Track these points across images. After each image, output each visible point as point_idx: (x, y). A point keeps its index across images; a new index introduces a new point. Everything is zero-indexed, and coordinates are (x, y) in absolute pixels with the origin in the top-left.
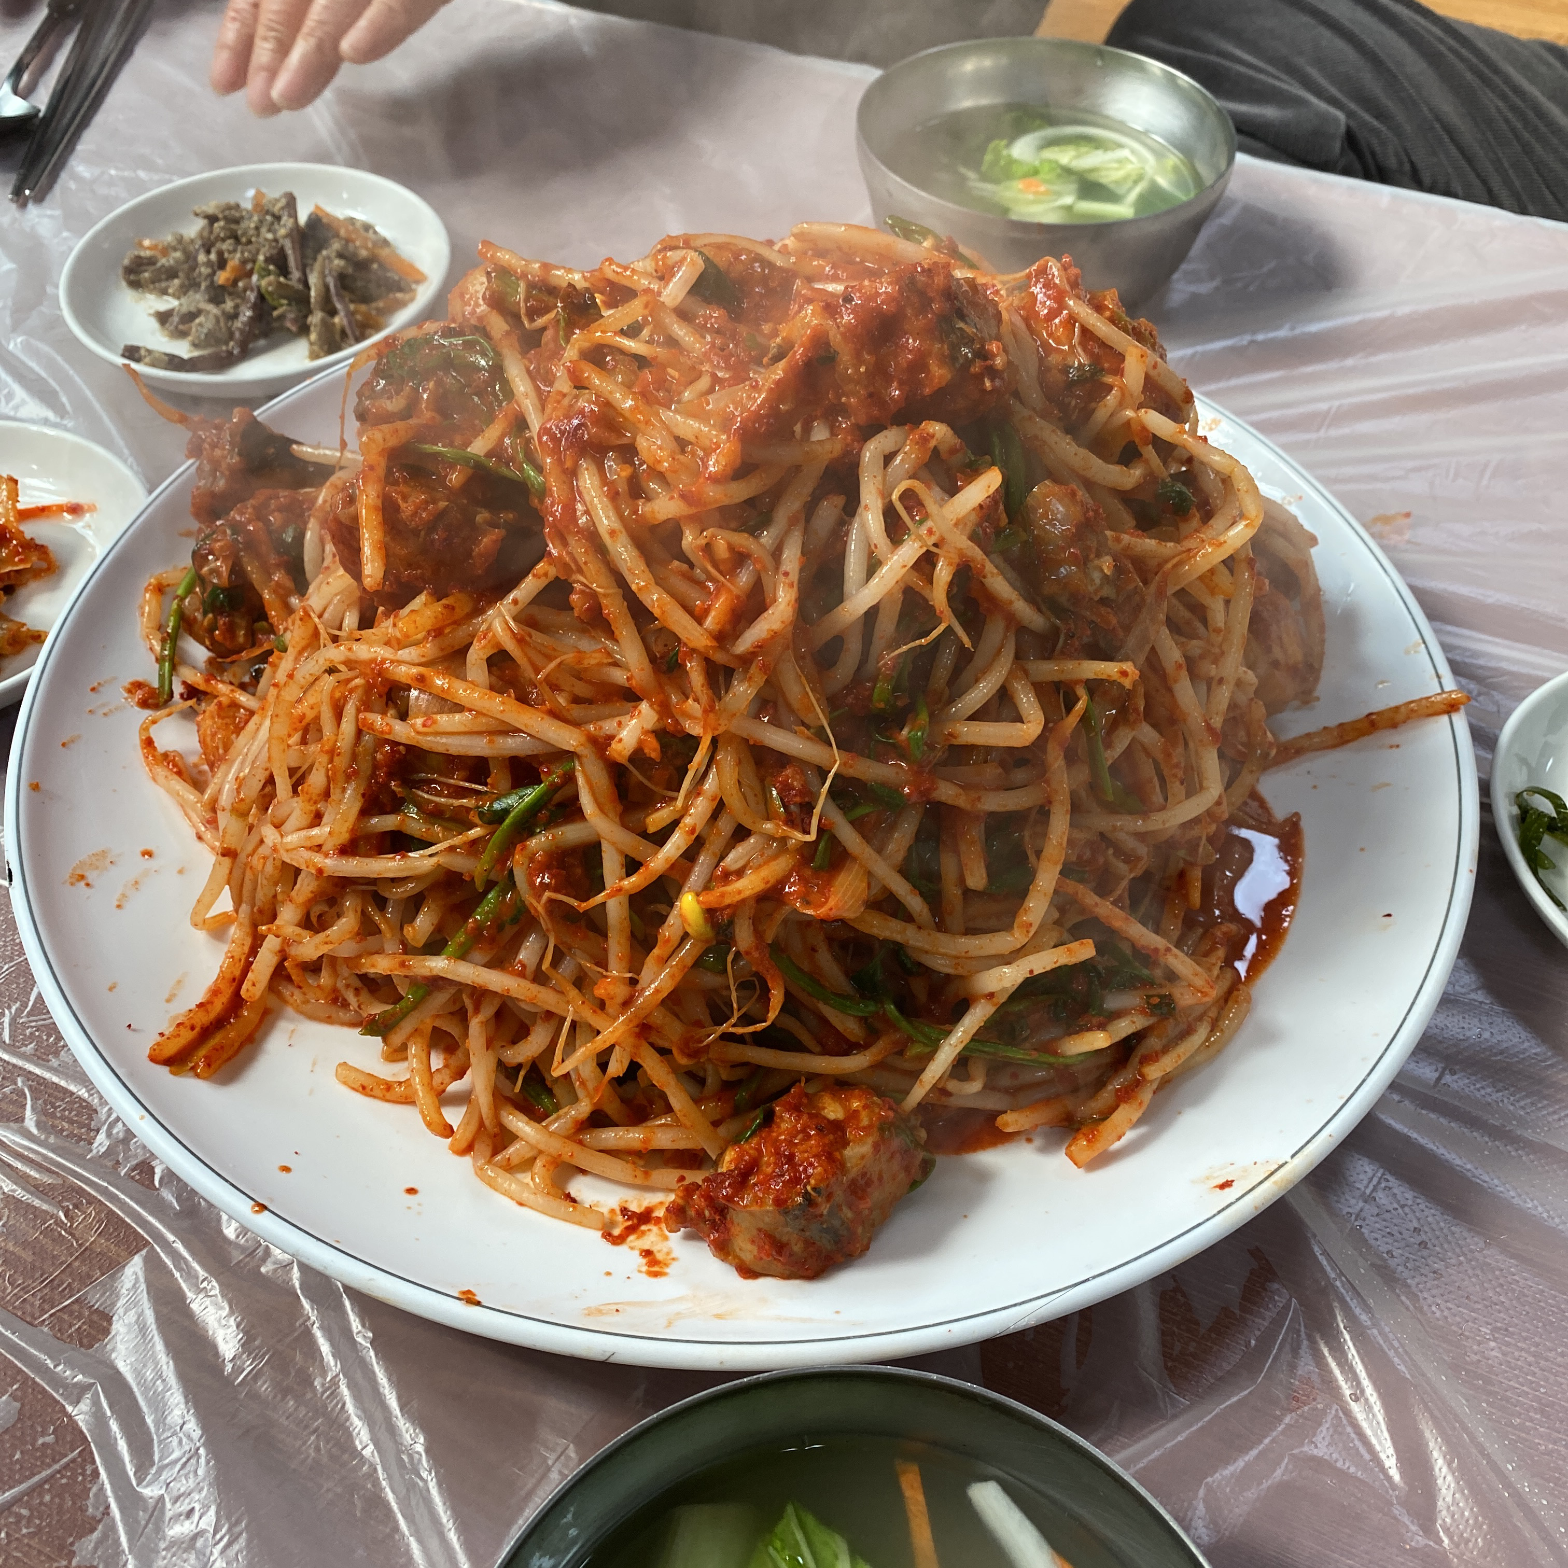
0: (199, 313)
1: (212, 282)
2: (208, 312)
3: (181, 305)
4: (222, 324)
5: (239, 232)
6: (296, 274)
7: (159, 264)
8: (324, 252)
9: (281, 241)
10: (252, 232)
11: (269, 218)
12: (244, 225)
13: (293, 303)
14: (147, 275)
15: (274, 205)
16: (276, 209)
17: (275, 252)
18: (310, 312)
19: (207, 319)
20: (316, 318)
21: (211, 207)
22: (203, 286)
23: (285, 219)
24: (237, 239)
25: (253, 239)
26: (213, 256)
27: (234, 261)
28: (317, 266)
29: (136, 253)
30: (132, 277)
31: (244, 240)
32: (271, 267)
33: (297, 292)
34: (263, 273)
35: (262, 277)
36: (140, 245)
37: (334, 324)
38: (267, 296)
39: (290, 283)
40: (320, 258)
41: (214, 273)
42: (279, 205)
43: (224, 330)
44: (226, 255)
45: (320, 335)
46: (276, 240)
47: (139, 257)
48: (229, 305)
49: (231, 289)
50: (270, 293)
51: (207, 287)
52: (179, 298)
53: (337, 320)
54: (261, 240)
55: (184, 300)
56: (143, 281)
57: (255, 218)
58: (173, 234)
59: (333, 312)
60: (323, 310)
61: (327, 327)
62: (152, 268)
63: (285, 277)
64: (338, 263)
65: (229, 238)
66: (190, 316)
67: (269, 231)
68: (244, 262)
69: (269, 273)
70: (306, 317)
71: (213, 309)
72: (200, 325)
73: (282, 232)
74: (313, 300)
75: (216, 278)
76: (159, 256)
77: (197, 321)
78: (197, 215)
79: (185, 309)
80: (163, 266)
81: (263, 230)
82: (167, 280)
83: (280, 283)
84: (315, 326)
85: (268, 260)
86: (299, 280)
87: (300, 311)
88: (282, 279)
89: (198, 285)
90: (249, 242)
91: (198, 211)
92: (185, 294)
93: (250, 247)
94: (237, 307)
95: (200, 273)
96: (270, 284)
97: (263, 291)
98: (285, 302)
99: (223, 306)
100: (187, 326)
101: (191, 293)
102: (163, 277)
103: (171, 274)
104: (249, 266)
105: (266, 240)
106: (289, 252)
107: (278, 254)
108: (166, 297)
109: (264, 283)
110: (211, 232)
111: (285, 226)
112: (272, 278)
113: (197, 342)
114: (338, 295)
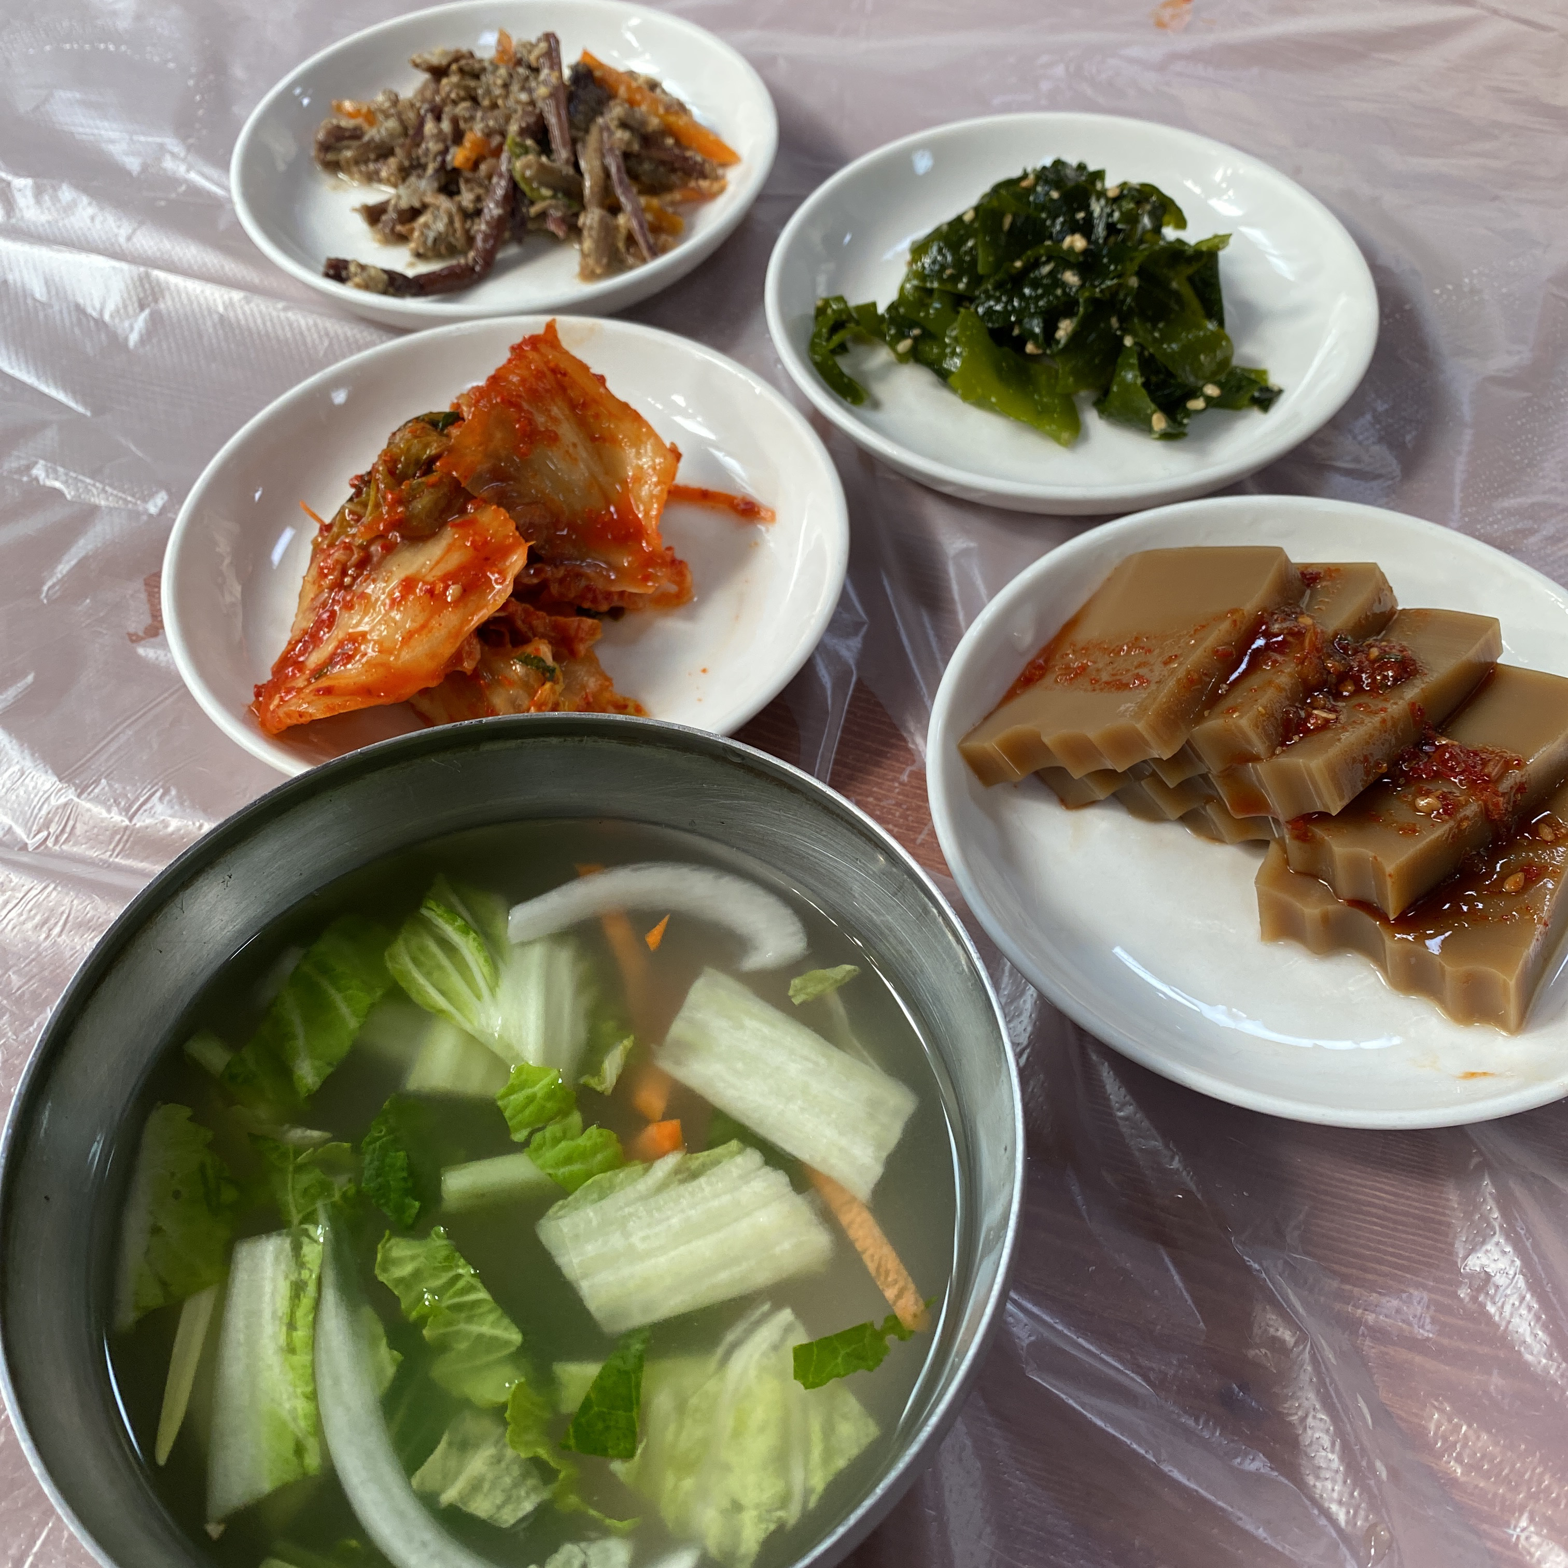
0: (425, 207)
1: (444, 162)
2: (438, 208)
3: (399, 197)
4: (457, 224)
5: (480, 92)
6: (563, 154)
7: (366, 138)
8: (600, 120)
9: (540, 104)
10: (498, 91)
11: (521, 70)
12: (487, 79)
13: (560, 195)
14: (348, 154)
15: (530, 52)
16: (532, 58)
17: (532, 120)
18: (583, 207)
19: (435, 218)
20: (591, 218)
21: (435, 55)
22: (430, 170)
23: (545, 73)
24: (474, 100)
25: (500, 102)
26: (446, 125)
27: (475, 132)
28: (593, 138)
29: (335, 122)
30: (330, 157)
31: (486, 103)
32: (529, 142)
33: (566, 178)
34: (518, 151)
35: (515, 156)
36: (339, 108)
37: (617, 228)
38: (523, 186)
39: (554, 165)
40: (594, 131)
41: (445, 151)
42: (536, 52)
43: (459, 233)
44: (462, 125)
45: (597, 242)
46: (532, 103)
47: (339, 128)
48: (467, 198)
49: (468, 174)
50: (528, 181)
51: (437, 171)
52: (395, 186)
53: (621, 220)
54: (511, 102)
55: (403, 190)
56: (343, 163)
57: (503, 71)
58: (384, 93)
59: (614, 209)
60: (602, 205)
61: (607, 231)
62: (355, 143)
63: (548, 157)
64: (621, 135)
65: (463, 99)
66: (413, 213)
67: (523, 89)
68: (489, 134)
69: (526, 151)
70: (576, 215)
71: (444, 203)
72: (426, 226)
73: (542, 91)
74: (587, 192)
75: (449, 158)
76: (366, 126)
77: (422, 220)
78: (416, 66)
79: (404, 204)
80: (372, 140)
81: (515, 87)
82: (376, 160)
83: (542, 165)
84: (591, 228)
85: (523, 132)
86: (567, 161)
87: (569, 207)
88: (544, 159)
89: (424, 167)
90: (494, 106)
91: (418, 61)
92: (404, 180)
93: (496, 112)
94: (478, 199)
95: (427, 149)
96: (528, 166)
97: (517, 177)
98: (546, 192)
99: (457, 198)
100: (408, 227)
101: (413, 179)
102: (372, 156)
103: (384, 152)
104: (496, 140)
105: (518, 102)
106: (552, 120)
107: (536, 123)
108: (376, 185)
109: (518, 164)
110: (437, 92)
111: (545, 83)
112: (531, 157)
113: (421, 251)
114: (621, 182)
